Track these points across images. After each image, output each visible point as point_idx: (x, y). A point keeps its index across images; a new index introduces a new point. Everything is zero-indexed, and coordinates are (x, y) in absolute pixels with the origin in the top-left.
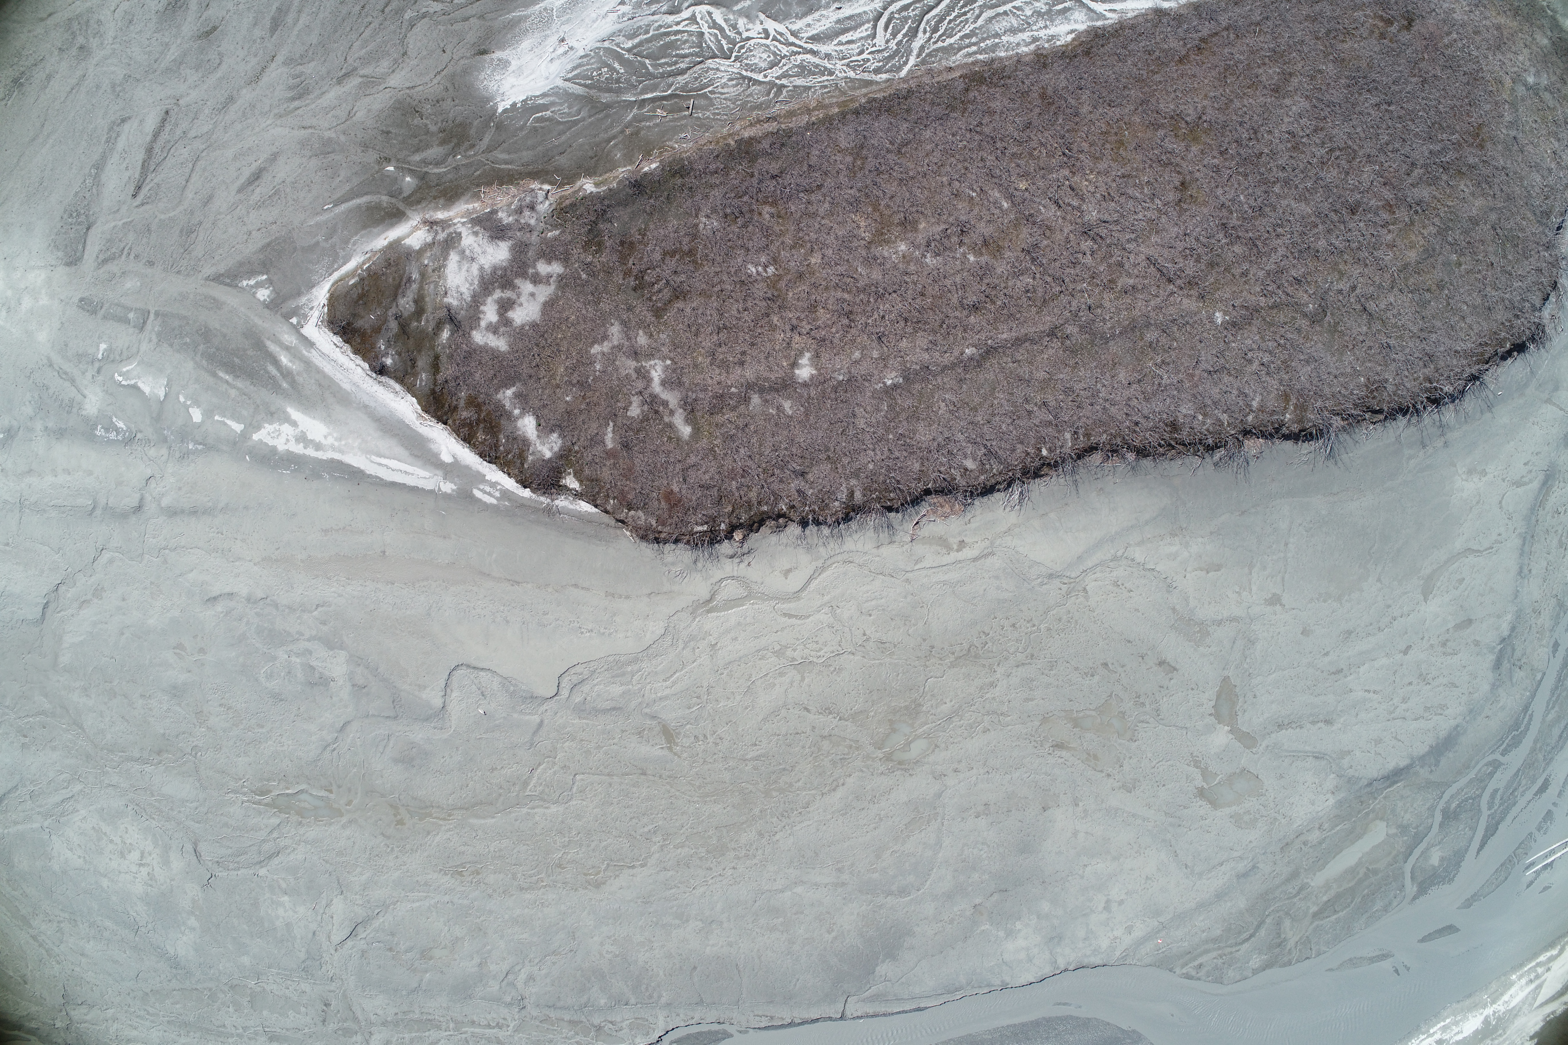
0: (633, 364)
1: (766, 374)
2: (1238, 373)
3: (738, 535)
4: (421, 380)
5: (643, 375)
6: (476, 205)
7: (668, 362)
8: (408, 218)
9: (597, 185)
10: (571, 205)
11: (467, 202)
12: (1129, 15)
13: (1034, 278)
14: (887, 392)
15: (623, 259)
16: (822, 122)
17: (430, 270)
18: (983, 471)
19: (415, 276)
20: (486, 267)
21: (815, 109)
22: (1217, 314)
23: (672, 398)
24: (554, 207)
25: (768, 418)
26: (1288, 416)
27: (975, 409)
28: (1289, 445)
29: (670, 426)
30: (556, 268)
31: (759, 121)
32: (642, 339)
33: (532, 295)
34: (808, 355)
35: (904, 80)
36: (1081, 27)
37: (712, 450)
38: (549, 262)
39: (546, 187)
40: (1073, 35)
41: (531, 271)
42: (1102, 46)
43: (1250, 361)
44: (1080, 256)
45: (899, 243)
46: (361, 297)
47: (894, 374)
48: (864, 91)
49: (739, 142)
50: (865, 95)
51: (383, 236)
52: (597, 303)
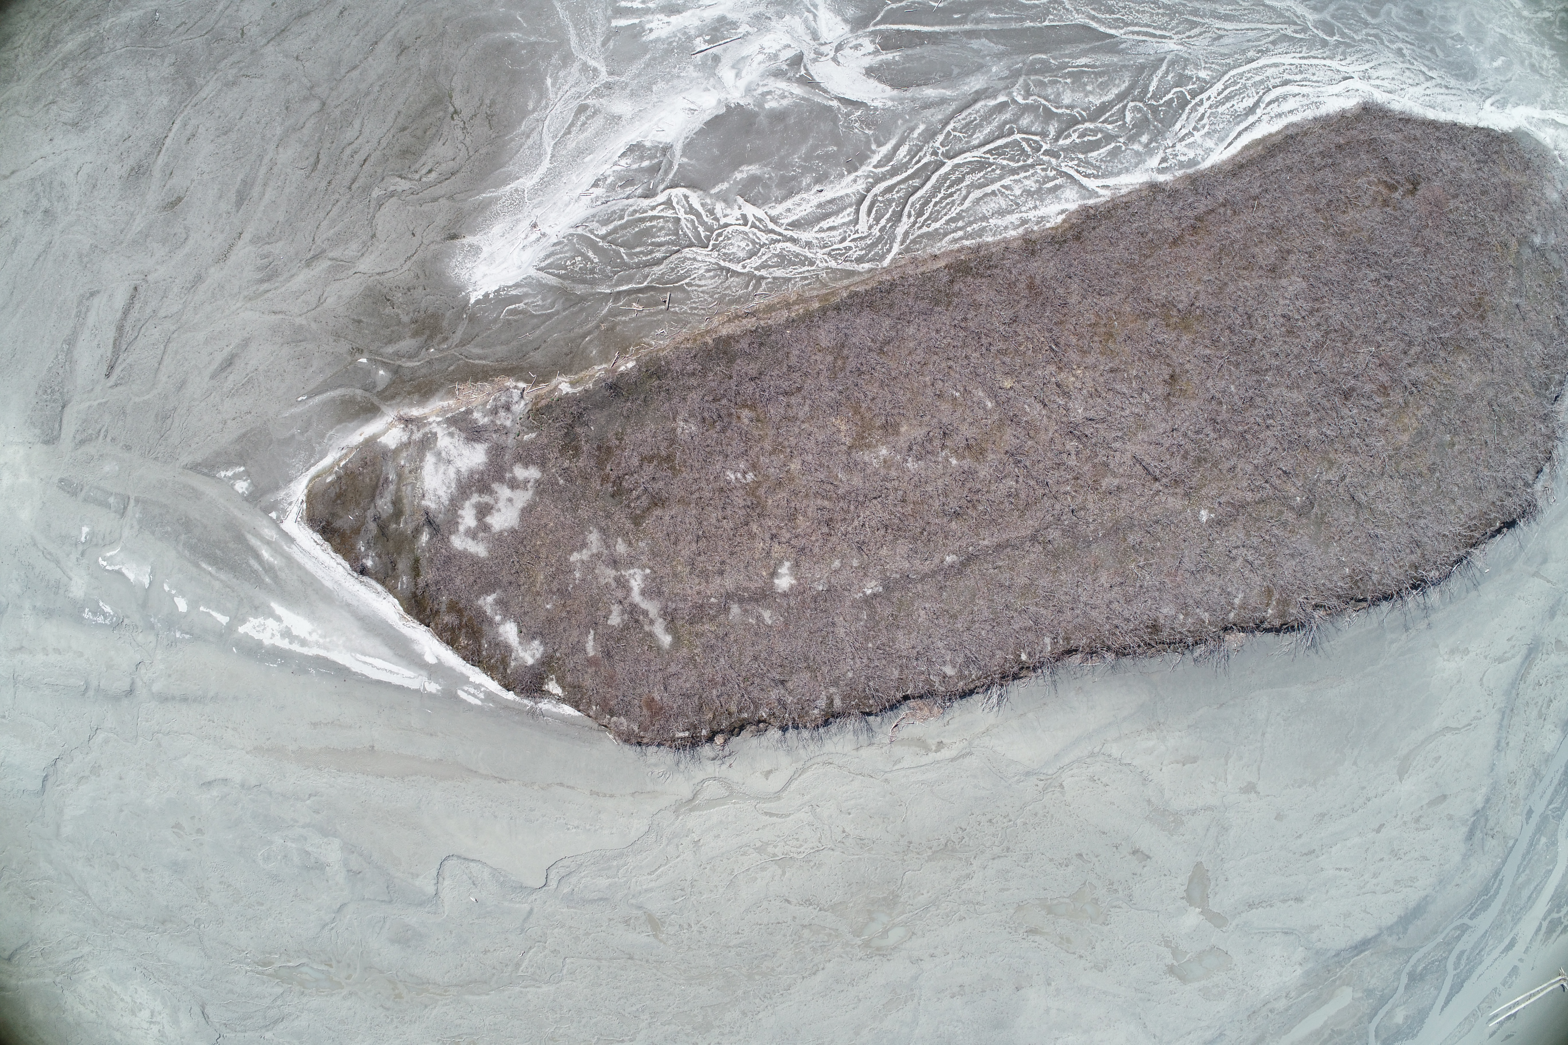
0: (613, 573)
1: (745, 584)
2: (1221, 572)
3: (719, 739)
4: (402, 583)
5: (623, 584)
6: (451, 402)
7: (648, 571)
8: (383, 414)
9: (573, 384)
10: (547, 406)
11: (442, 399)
12: (1124, 191)
13: (1017, 482)
14: (866, 601)
15: (600, 464)
16: (802, 319)
17: (407, 471)
18: (961, 677)
19: (392, 476)
20: (463, 470)
21: (795, 303)
22: (1203, 512)
23: (652, 608)
24: (529, 407)
25: (748, 627)
26: (1270, 611)
27: (954, 617)
28: (1270, 636)
29: (651, 635)
30: (533, 473)
31: (737, 317)
32: (621, 548)
33: (510, 500)
34: (787, 564)
35: (887, 270)
36: (1073, 207)
37: (692, 659)
38: (526, 466)
39: (522, 385)
40: (1063, 216)
41: (508, 475)
42: (1094, 228)
43: (1234, 559)
44: (1065, 456)
45: (880, 447)
46: (339, 496)
47: (874, 583)
48: (846, 282)
49: (718, 340)
50: (847, 288)
51: (359, 432)
52: (575, 509)
